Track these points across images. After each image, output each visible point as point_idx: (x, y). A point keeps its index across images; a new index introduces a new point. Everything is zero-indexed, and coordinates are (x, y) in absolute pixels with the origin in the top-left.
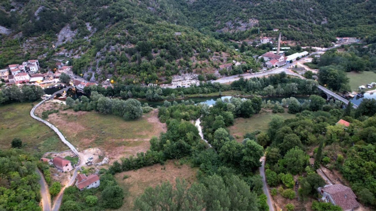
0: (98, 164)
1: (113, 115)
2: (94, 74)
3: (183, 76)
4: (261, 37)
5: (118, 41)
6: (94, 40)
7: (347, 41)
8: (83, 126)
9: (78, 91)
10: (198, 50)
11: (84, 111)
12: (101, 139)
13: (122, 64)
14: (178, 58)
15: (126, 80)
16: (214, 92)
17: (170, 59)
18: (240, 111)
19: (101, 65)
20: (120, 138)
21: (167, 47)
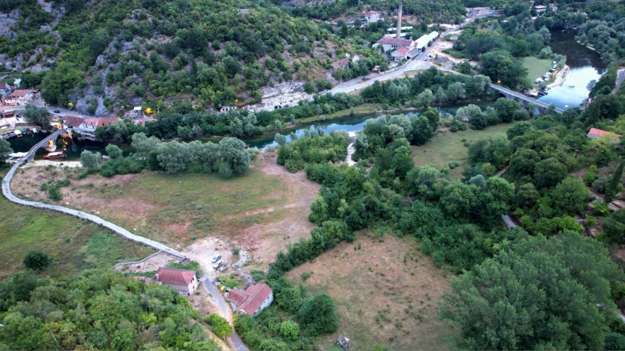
0: (237, 264)
1: (190, 172)
2: (101, 101)
3: (277, 87)
4: (364, 12)
5: (136, 32)
6: (71, 32)
7: (480, 12)
8: (146, 201)
9: (79, 139)
10: (290, 40)
11: (126, 173)
12: (205, 220)
13: (159, 75)
14: (261, 57)
15: (176, 105)
16: (340, 109)
17: (248, 60)
18: (412, 135)
19: (112, 81)
20: (240, 212)
21: (236, 38)
